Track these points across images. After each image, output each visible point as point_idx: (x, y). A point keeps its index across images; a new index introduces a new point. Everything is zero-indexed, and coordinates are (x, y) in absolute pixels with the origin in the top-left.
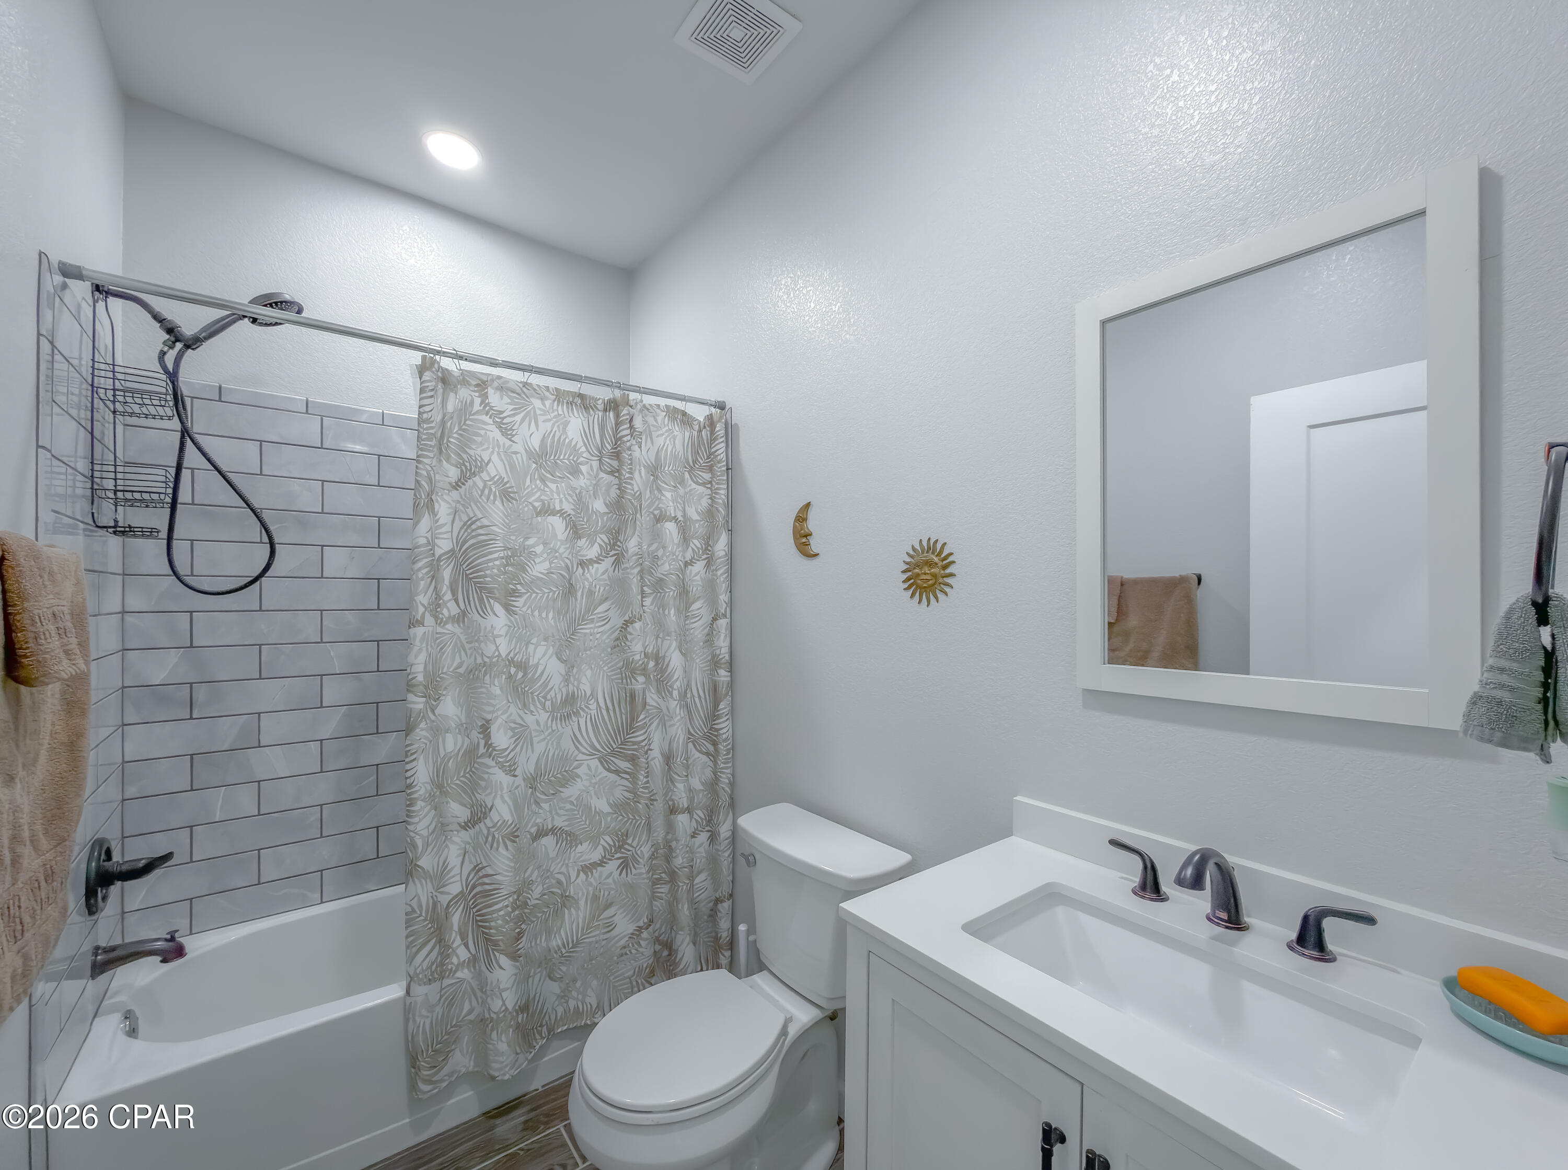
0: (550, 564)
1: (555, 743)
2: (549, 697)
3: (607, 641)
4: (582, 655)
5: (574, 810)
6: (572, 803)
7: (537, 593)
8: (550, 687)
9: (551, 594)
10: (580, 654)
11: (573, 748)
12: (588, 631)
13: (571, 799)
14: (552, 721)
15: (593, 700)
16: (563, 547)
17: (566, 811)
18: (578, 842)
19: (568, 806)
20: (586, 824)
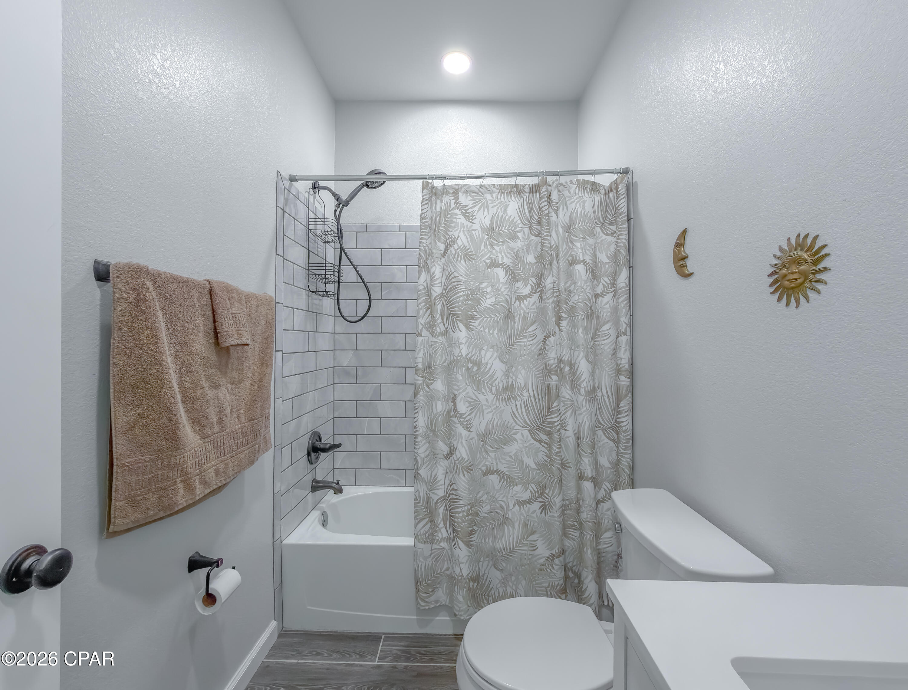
0: (496, 298)
1: (498, 416)
2: (494, 385)
3: (535, 351)
4: (519, 359)
5: (513, 462)
6: (511, 457)
7: (487, 318)
8: (495, 378)
9: (496, 318)
10: (518, 359)
11: (512, 421)
12: (522, 344)
13: (510, 454)
14: (496, 400)
15: (526, 390)
16: (503, 287)
17: (507, 461)
18: (515, 484)
19: (508, 458)
20: (519, 473)
